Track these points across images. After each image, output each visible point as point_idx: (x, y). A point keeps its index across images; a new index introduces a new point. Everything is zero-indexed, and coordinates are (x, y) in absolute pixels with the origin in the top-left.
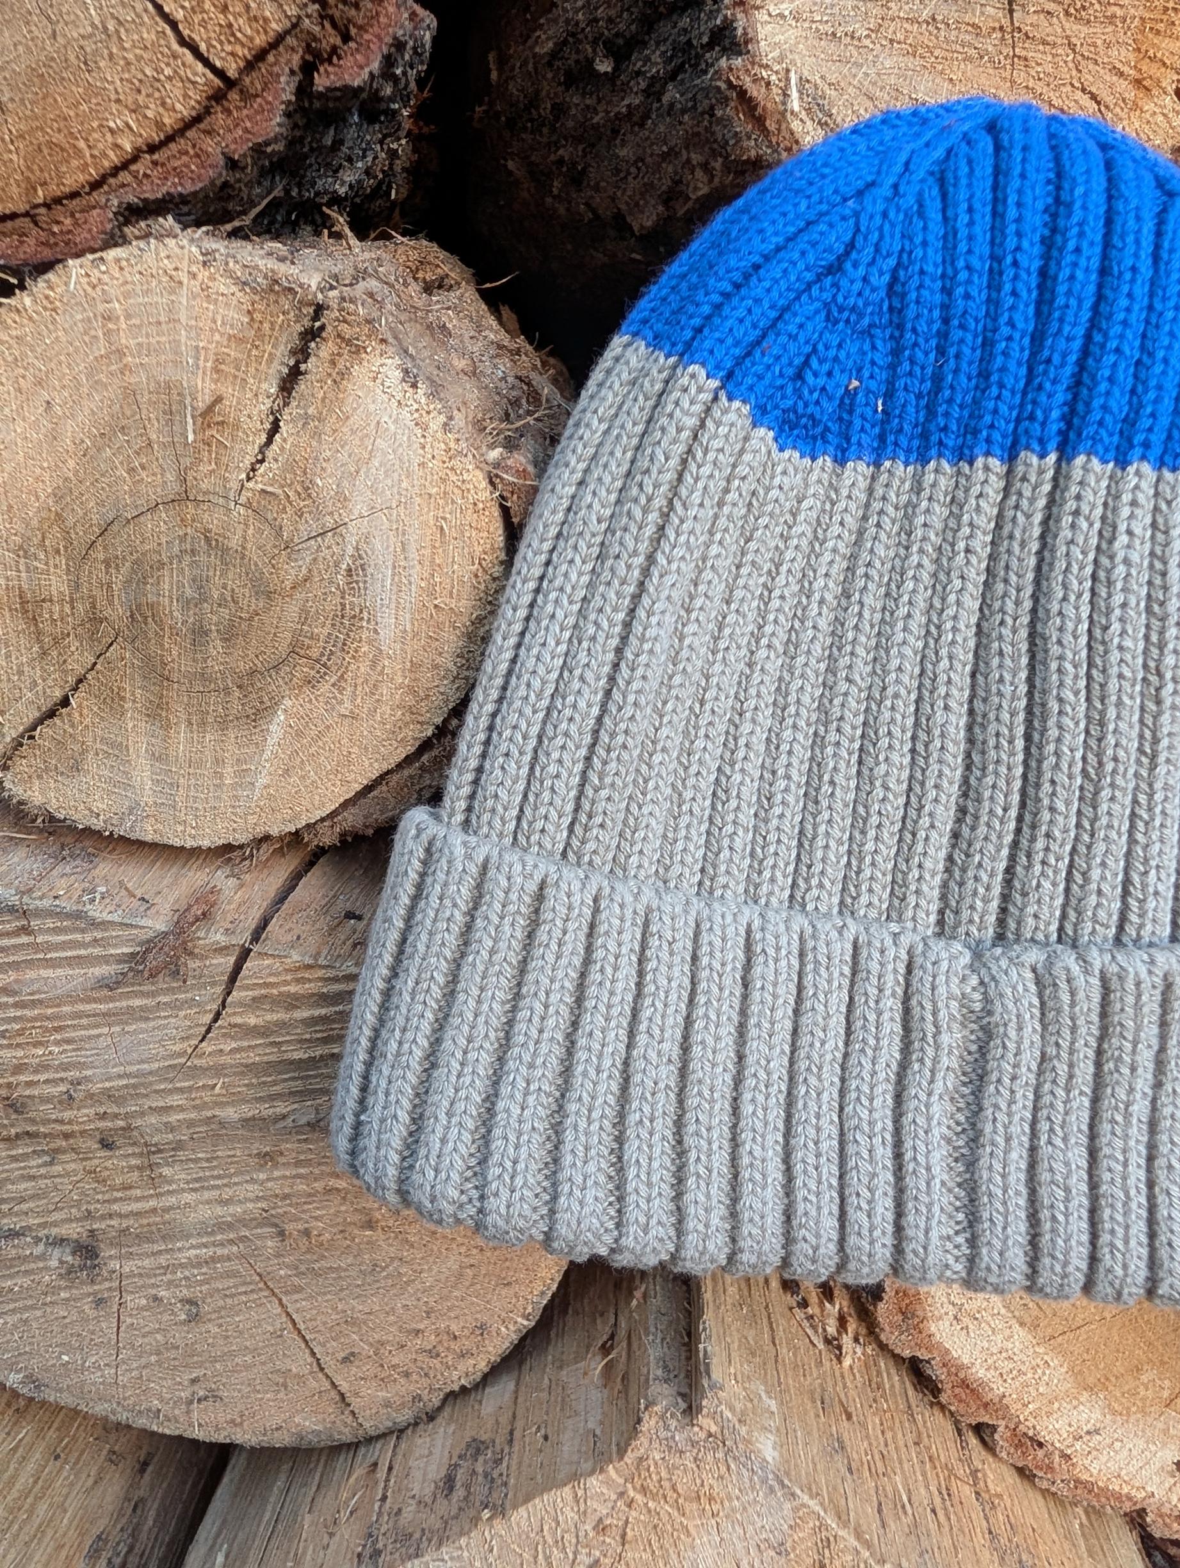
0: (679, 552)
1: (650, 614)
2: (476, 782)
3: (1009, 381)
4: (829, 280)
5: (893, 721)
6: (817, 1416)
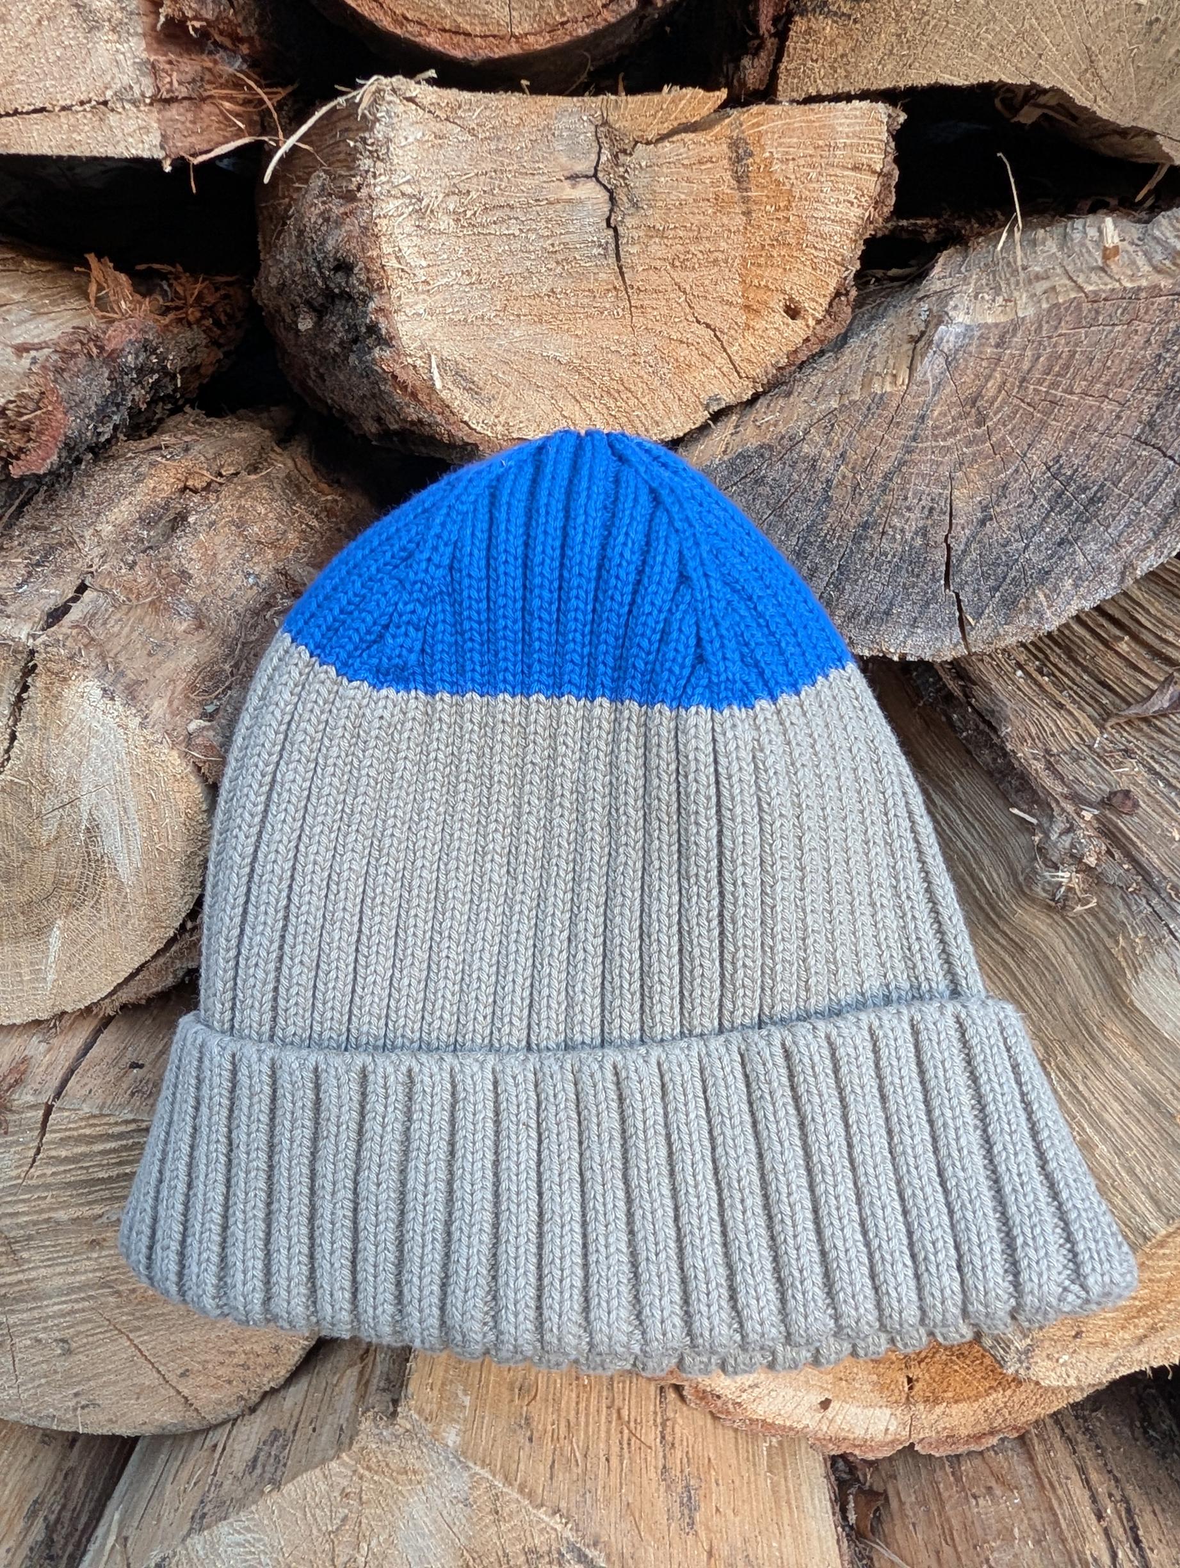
6: (512, 1401)
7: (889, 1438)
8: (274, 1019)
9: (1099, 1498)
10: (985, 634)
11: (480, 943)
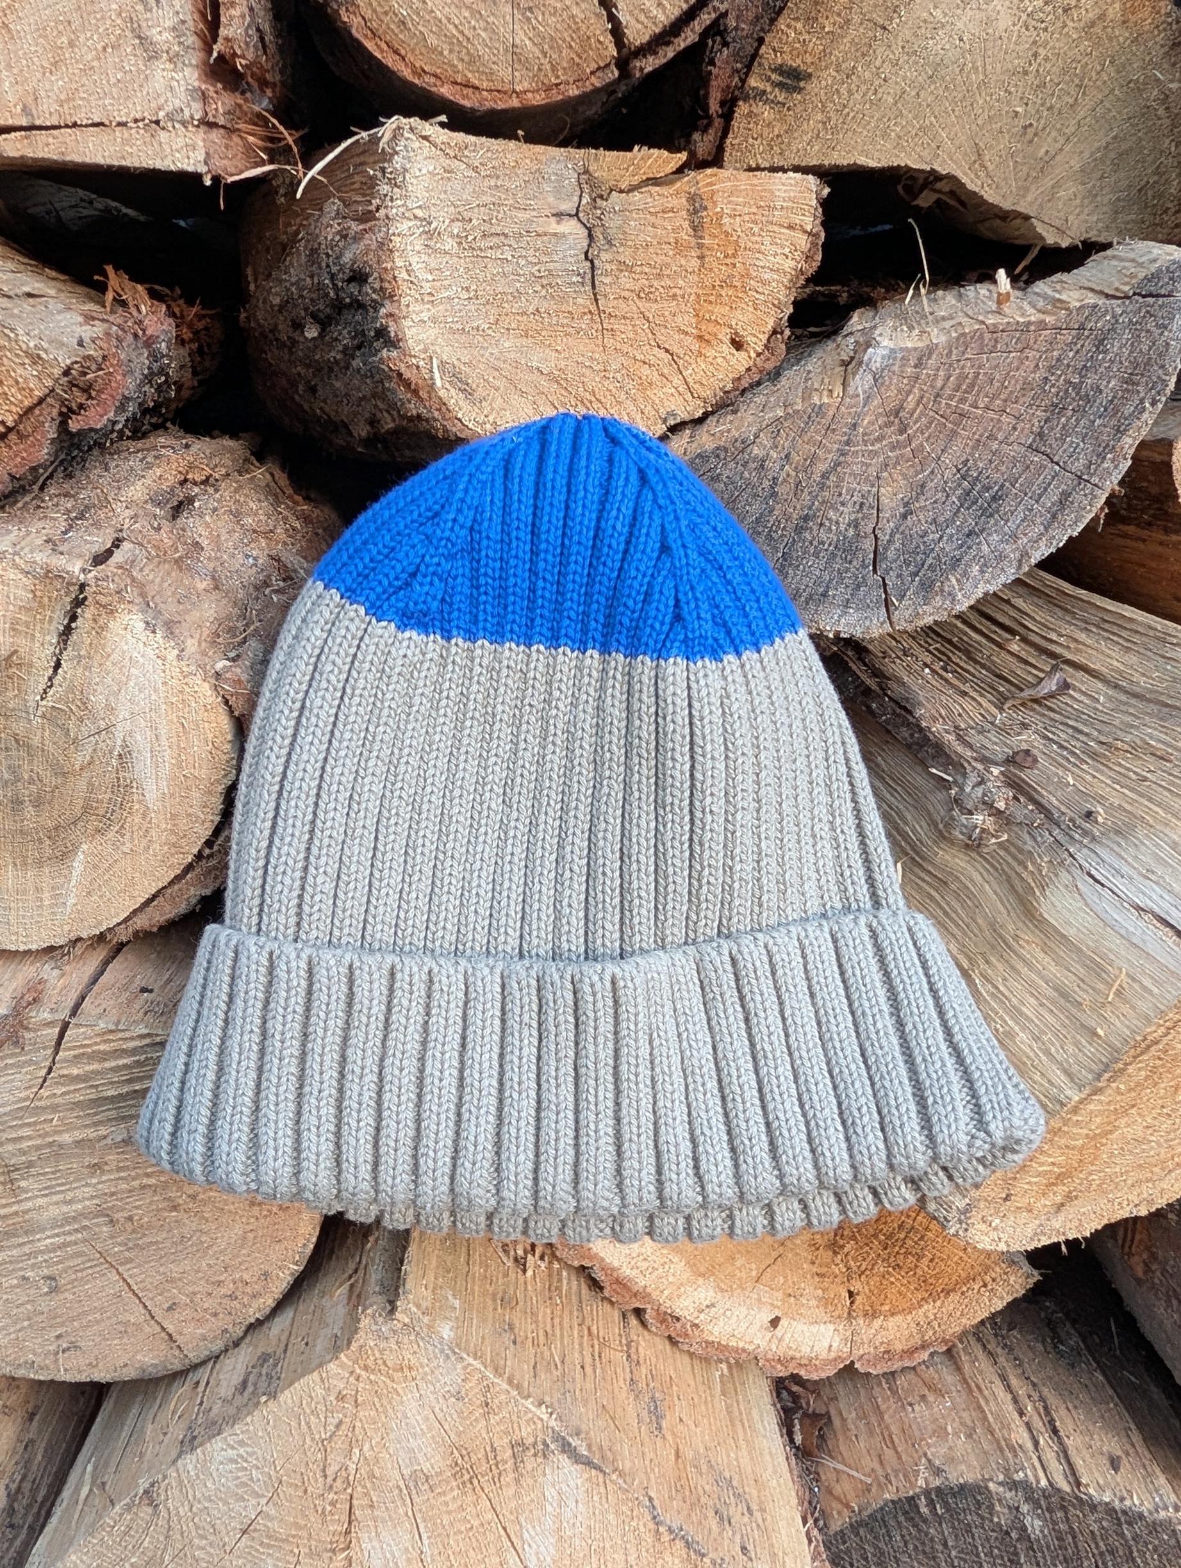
6: (495, 1309)
7: (833, 1355)
8: (298, 924)
9: (1020, 1399)
10: (907, 614)
11: (478, 863)
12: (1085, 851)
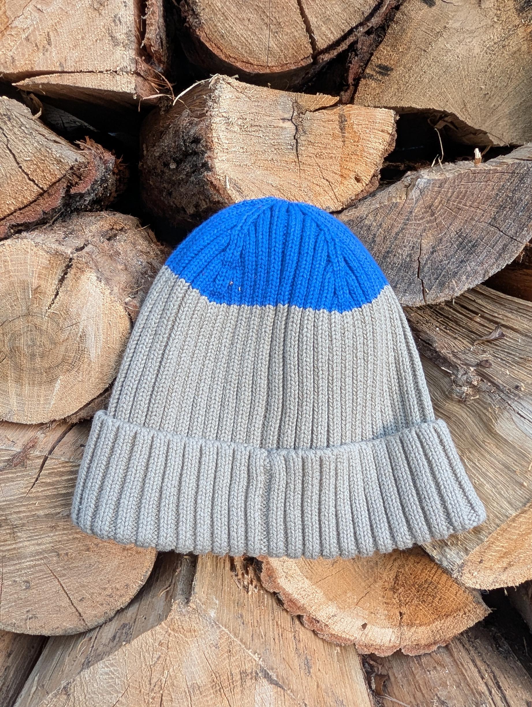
0: (178, 333)
1: (169, 351)
2: (117, 402)
3: (274, 283)
4: (223, 253)
5: (246, 382)
6: (234, 607)
7: (391, 645)
9: (482, 671)
10: (432, 297)
12: (516, 403)
